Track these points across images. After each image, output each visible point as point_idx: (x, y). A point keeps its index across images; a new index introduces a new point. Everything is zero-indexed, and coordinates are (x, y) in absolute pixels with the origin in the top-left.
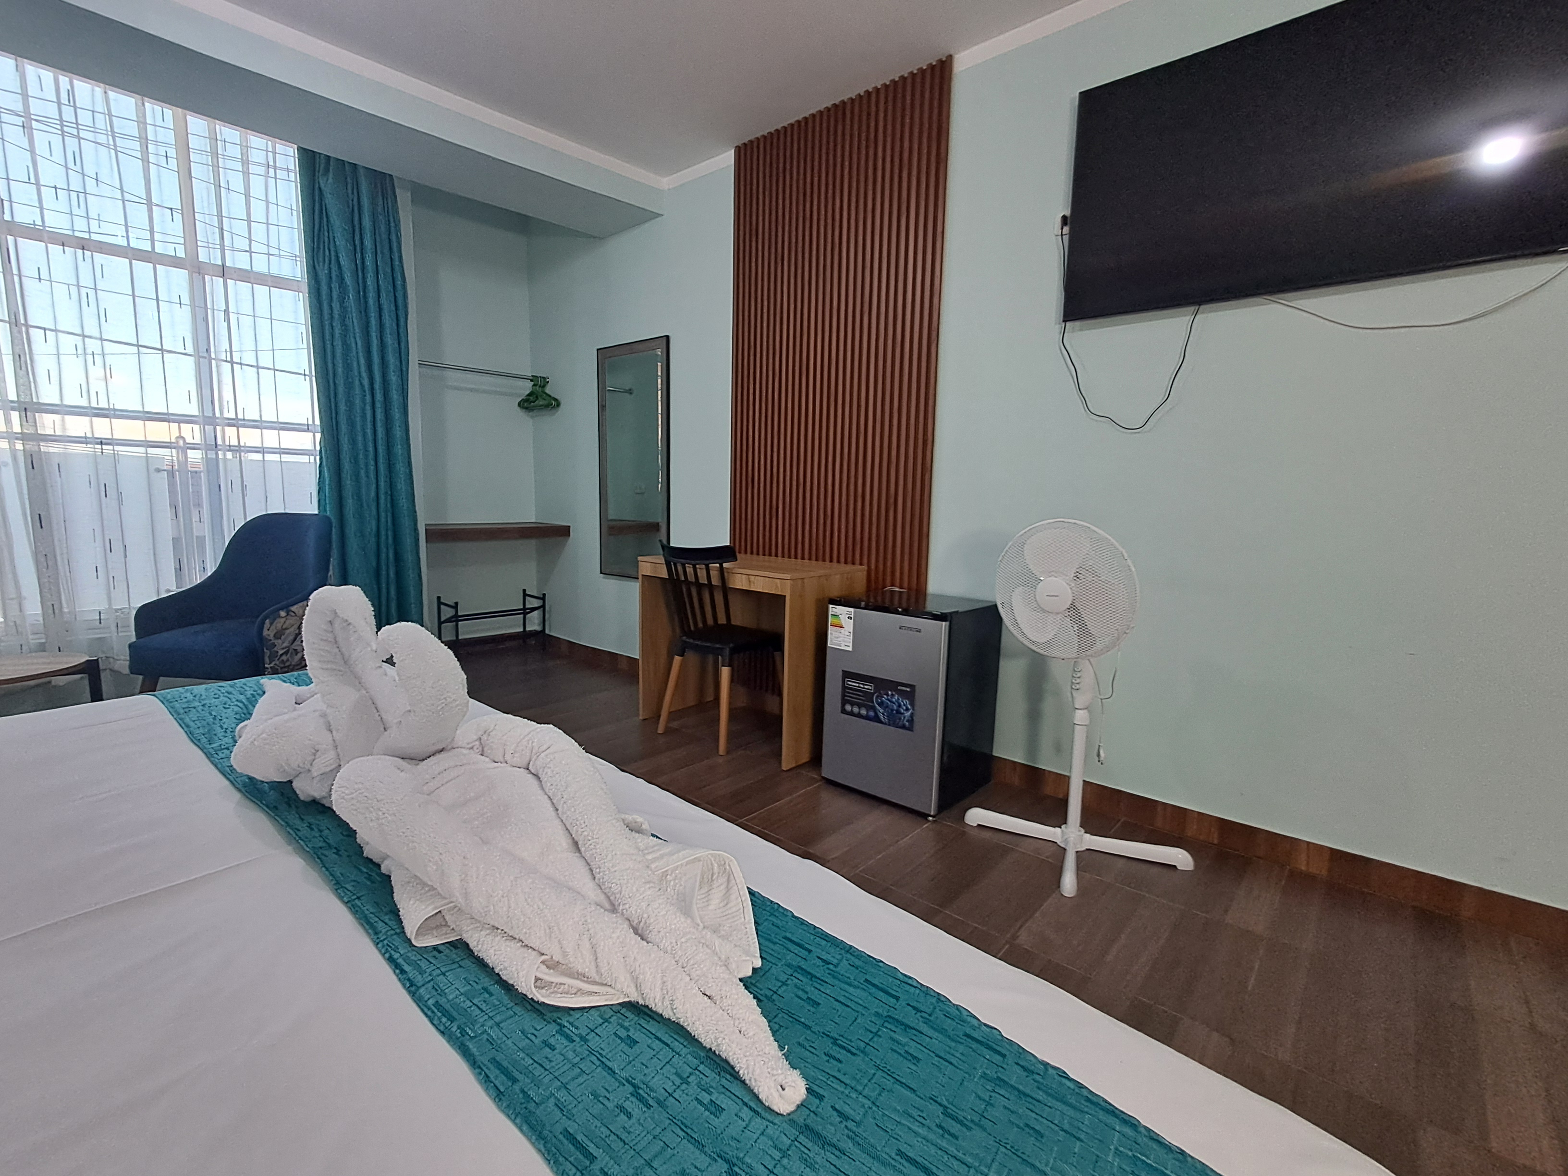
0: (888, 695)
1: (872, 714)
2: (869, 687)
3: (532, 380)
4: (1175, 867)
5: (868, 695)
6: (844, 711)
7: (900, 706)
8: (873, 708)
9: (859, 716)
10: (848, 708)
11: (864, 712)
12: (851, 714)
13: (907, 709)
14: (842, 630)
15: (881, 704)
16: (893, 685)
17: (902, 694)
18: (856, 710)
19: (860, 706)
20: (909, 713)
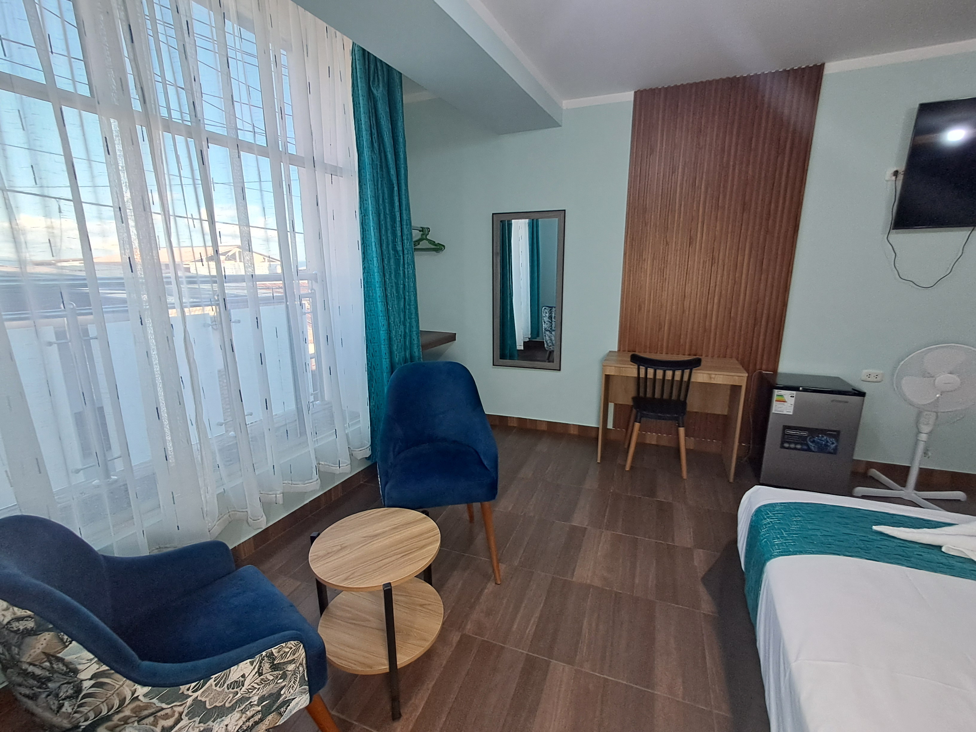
0: (818, 437)
1: (805, 447)
2: (805, 434)
3: (420, 231)
4: (959, 500)
5: (804, 438)
6: (782, 447)
7: (827, 442)
8: (807, 445)
9: (795, 449)
10: (786, 445)
11: (799, 446)
12: (789, 448)
13: (833, 443)
14: (785, 403)
15: (813, 442)
16: (823, 432)
17: (831, 436)
18: (792, 446)
19: (796, 444)
20: (834, 445)
